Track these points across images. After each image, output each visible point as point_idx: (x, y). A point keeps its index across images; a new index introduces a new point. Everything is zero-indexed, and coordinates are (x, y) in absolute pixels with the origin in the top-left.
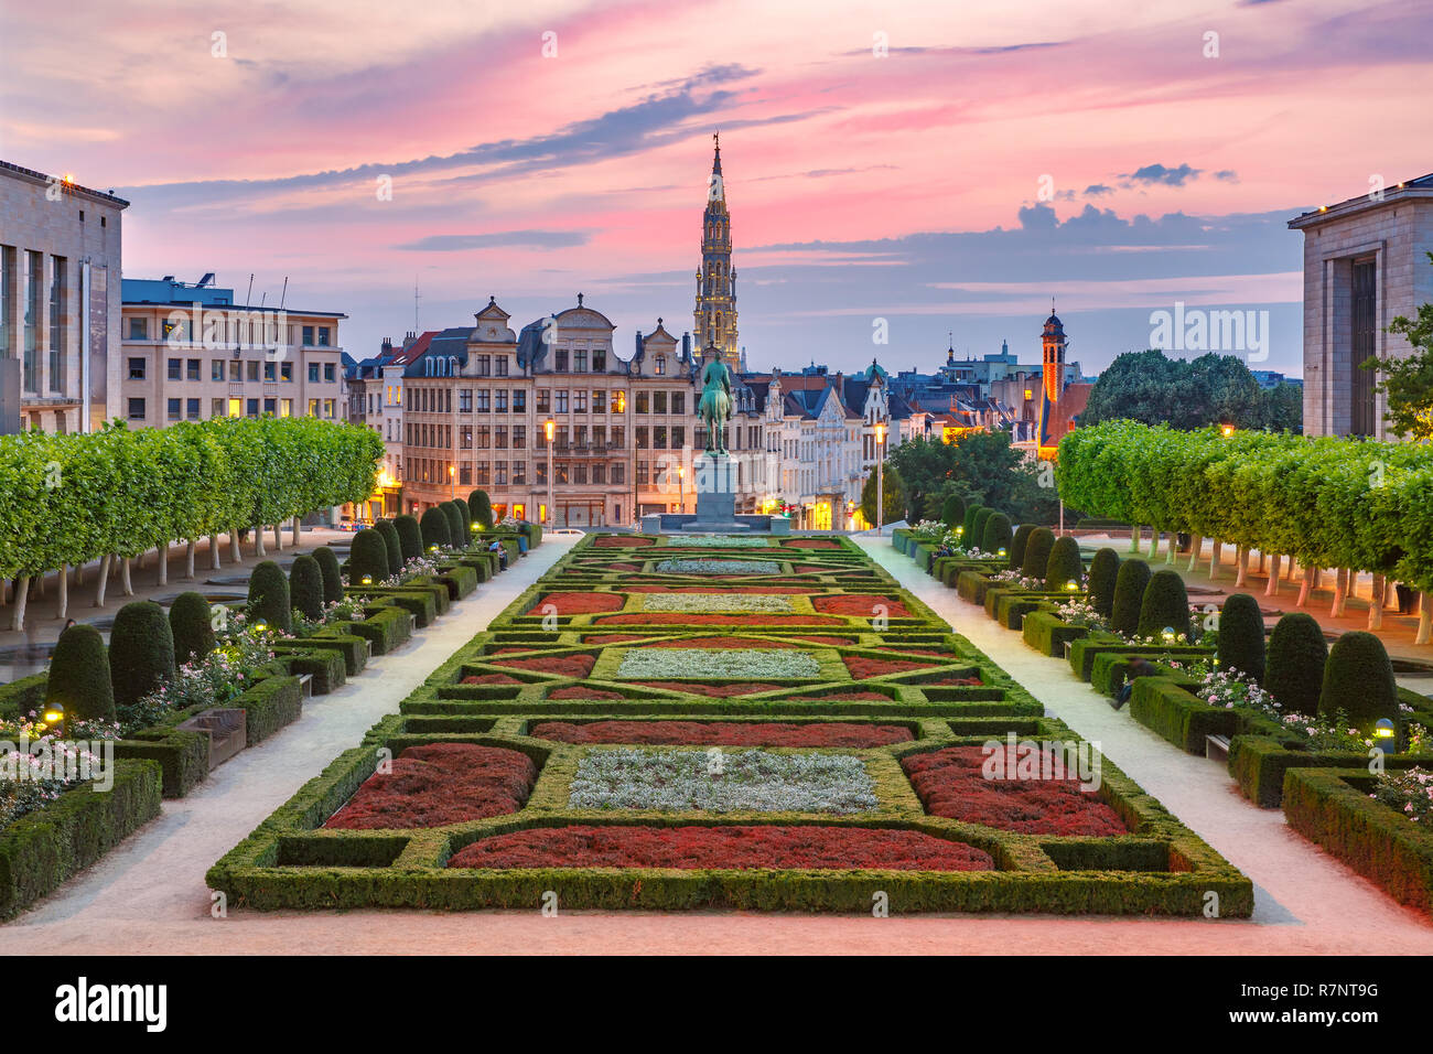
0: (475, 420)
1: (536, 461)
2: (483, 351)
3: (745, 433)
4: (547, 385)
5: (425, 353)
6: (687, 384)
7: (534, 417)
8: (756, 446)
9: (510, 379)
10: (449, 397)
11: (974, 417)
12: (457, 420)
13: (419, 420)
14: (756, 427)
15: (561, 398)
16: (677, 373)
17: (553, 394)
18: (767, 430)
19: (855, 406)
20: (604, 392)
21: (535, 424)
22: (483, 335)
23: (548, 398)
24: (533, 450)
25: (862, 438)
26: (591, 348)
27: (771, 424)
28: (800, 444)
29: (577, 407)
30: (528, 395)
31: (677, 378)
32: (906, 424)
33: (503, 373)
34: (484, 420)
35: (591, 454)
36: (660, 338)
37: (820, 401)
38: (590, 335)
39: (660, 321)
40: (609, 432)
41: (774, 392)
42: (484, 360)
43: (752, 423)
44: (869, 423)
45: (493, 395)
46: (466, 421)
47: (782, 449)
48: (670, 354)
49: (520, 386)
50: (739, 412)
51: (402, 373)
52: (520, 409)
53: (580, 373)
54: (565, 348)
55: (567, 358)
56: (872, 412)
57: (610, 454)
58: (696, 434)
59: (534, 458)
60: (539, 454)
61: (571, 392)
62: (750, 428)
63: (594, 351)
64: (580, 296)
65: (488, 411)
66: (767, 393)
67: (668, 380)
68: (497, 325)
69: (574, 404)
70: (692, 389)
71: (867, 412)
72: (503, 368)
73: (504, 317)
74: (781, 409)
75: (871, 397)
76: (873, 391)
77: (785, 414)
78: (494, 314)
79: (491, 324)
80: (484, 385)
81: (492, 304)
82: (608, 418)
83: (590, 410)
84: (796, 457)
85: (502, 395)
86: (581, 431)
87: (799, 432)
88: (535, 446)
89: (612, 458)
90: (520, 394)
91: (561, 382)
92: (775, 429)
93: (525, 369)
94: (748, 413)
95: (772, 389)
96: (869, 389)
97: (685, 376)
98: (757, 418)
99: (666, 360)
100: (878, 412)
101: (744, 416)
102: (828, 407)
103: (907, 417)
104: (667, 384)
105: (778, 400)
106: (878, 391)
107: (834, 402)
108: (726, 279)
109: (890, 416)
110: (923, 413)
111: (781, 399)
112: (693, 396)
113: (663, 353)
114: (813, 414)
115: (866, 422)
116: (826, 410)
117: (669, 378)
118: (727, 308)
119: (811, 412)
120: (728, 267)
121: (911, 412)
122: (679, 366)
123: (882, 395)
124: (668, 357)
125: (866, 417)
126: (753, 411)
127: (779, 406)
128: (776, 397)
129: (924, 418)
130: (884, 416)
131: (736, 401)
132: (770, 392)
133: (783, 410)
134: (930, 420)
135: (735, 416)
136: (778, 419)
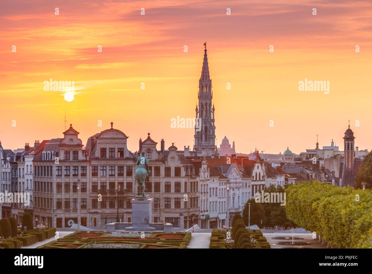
0: (63, 180)
1: (91, 198)
2: (66, 149)
3: (189, 185)
4: (97, 164)
5: (42, 150)
6: (161, 163)
7: (91, 178)
8: (194, 191)
9: (79, 161)
10: (51, 170)
11: (311, 176)
12: (55, 180)
13: (39, 180)
14: (195, 182)
15: (103, 170)
16: (157, 158)
17: (99, 168)
18: (200, 183)
19: (247, 172)
20: (123, 167)
21: (91, 182)
22: (66, 142)
23: (97, 170)
24: (90, 193)
25: (251, 187)
26: (116, 147)
27: (203, 181)
28: (218, 190)
29: (110, 174)
30: (88, 168)
31: (157, 161)
32: (275, 180)
33: (76, 159)
34: (67, 180)
35: (117, 195)
36: (149, 142)
37: (229, 170)
38: (117, 141)
39: (149, 134)
40: (125, 185)
41: (204, 167)
42: (67, 153)
43: (193, 181)
44: (255, 179)
45: (72, 168)
46: (59, 180)
47: (209, 192)
48: (153, 149)
49: (84, 164)
50: (186, 175)
51: (32, 159)
52: (84, 175)
53: (112, 158)
54: (105, 147)
55: (106, 151)
56: (256, 175)
57: (125, 195)
58: (166, 185)
59: (90, 197)
60: (93, 195)
61: (108, 167)
62: (191, 183)
63: (118, 148)
64: (112, 124)
65: (69, 175)
66: (201, 167)
68: (73, 137)
69: (109, 173)
70: (164, 165)
71: (254, 174)
72: (76, 156)
73: (76, 133)
74: (207, 174)
75: (256, 167)
76: (257, 165)
77: (210, 176)
78: (72, 132)
79: (70, 137)
80: (67, 164)
81: (71, 128)
82: (125, 178)
83: (116, 175)
84: (216, 196)
85: (76, 169)
86: (112, 185)
87: (218, 184)
88: (91, 191)
89: (127, 197)
90: (84, 168)
91: (103, 163)
92: (205, 183)
93: (86, 156)
94: (191, 176)
95: (203, 164)
96: (255, 164)
97: (160, 159)
98: (195, 178)
99: (152, 152)
100: (260, 175)
101: (188, 177)
102: (233, 173)
103: (275, 176)
104: (152, 163)
105: (206, 170)
106: (259, 165)
107: (236, 170)
108: (210, 111)
109: (266, 176)
110: (283, 175)
111: (208, 169)
112: (164, 168)
113: (150, 149)
114: (225, 176)
115: (253, 179)
116: (232, 174)
117: (153, 160)
118: (210, 125)
119: (224, 175)
120: (211, 106)
121: (277, 174)
122: (158, 154)
123: (262, 167)
124: (153, 151)
125: (253, 177)
126: (193, 175)
127: (207, 173)
128: (205, 168)
129: (284, 176)
130: (263, 176)
131: (184, 170)
132: (202, 165)
133: (209, 174)
134: (287, 178)
135: (184, 177)
136: (207, 178)
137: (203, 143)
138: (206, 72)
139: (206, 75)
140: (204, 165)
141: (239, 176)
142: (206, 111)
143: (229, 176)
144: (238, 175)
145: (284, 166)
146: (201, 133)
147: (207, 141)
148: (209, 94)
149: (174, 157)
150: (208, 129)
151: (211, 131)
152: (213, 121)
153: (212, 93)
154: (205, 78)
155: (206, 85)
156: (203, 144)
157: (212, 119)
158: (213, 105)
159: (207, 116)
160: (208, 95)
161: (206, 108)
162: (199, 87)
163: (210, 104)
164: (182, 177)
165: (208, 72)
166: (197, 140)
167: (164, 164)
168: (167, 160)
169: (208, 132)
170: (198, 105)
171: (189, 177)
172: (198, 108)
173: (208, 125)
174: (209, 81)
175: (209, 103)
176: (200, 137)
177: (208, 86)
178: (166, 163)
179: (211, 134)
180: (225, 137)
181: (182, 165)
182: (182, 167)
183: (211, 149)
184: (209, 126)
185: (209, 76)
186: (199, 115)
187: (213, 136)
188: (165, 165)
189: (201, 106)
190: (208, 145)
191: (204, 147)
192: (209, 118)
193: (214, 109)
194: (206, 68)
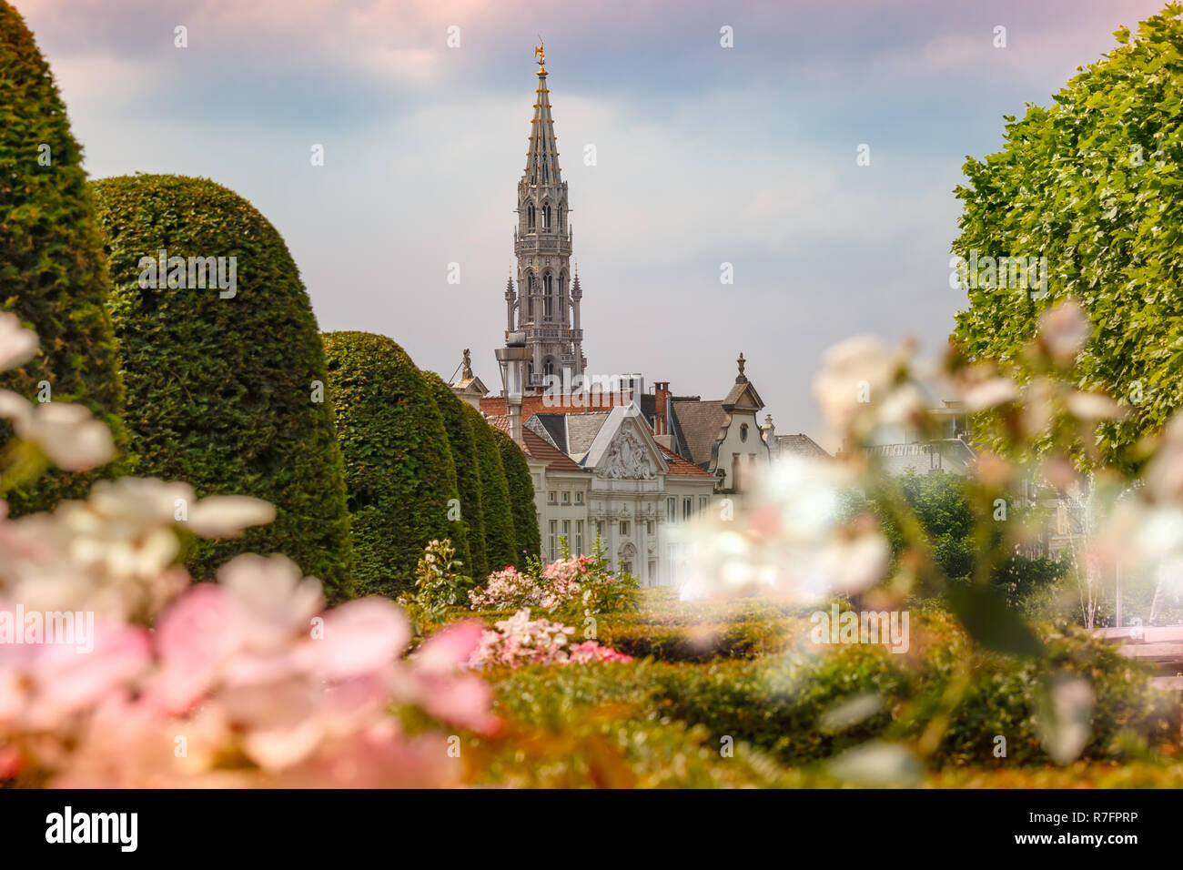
44: (729, 483)
56: (736, 466)
108: (561, 300)
114: (583, 461)
115: (721, 483)
118: (563, 351)
119: (577, 457)
120: (565, 279)
125: (722, 474)
138: (545, 156)
139: (546, 166)
141: (654, 469)
142: (545, 299)
148: (556, 237)
150: (557, 367)
152: (576, 336)
153: (571, 234)
154: (539, 178)
155: (547, 204)
157: (572, 328)
158: (576, 279)
159: (551, 320)
160: (553, 239)
161: (549, 290)
162: (520, 211)
163: (564, 274)
165: (555, 156)
170: (515, 278)
172: (516, 289)
173: (556, 352)
174: (558, 189)
175: (559, 272)
177: (554, 207)
184: (560, 357)
185: (557, 171)
186: (520, 314)
189: (527, 281)
192: (558, 326)
193: (577, 292)
194: (547, 142)
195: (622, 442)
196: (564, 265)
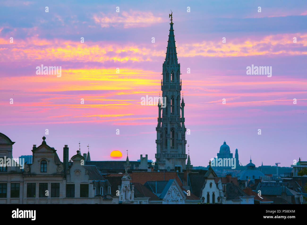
6: (61, 179)
16: (54, 171)
20: (6, 185)
31: (55, 175)
36: (44, 149)
37: (165, 188)
48: (49, 159)
56: (208, 195)
67: (49, 176)
70: (64, 182)
71: (204, 195)
74: (130, 194)
75: (207, 185)
76: (208, 182)
77: (135, 196)
82: (8, 200)
94: (104, 196)
95: (124, 180)
96: (206, 180)
97: (60, 173)
98: (111, 199)
99: (48, 163)
100: (214, 195)
101: (100, 198)
102: (171, 192)
103: (239, 198)
104: (48, 178)
105: (129, 188)
106: (213, 182)
107: (176, 188)
108: (178, 106)
109: (225, 198)
110: (252, 196)
111: (131, 187)
112: (65, 185)
113: (45, 159)
114: (160, 196)
115: (203, 201)
116: (169, 194)
117: (49, 175)
118: (178, 126)
119: (158, 195)
120: (179, 99)
121: (242, 196)
122: (56, 166)
123: (217, 184)
124: (49, 161)
125: (203, 198)
126: (109, 195)
127: (130, 191)
128: (127, 186)
129: (253, 199)
130: (218, 197)
131: (94, 189)
132: (123, 182)
133: (133, 194)
134: (259, 200)
135: (93, 198)
136: (130, 200)
137: (169, 150)
138: (172, 54)
139: (172, 58)
140: (125, 182)
141: (182, 198)
142: (172, 107)
143: (165, 198)
144: (180, 196)
145: (259, 183)
146: (166, 137)
147: (174, 148)
148: (176, 84)
149: (79, 170)
150: (175, 131)
151: (180, 134)
152: (183, 120)
153: (181, 83)
154: (170, 62)
155: (172, 72)
156: (169, 152)
157: (181, 117)
158: (183, 99)
159: (174, 114)
160: (175, 84)
161: (173, 103)
162: (163, 74)
163: (179, 96)
164: (90, 198)
165: (176, 54)
166: (160, 146)
167: (66, 179)
168: (69, 174)
169: (175, 135)
171: (102, 197)
173: (175, 126)
174: (177, 66)
175: (177, 97)
176: (164, 142)
177: (175, 73)
178: (68, 178)
179: (180, 138)
180: (225, 143)
181: (91, 181)
182: (91, 183)
183: (179, 159)
184: (177, 128)
185: (176, 59)
186: (163, 112)
187: (183, 141)
188: (66, 181)
190: (176, 153)
191: (169, 157)
192: (176, 117)
193: (183, 104)
194: (173, 49)
195: (172, 190)
196: (179, 94)
